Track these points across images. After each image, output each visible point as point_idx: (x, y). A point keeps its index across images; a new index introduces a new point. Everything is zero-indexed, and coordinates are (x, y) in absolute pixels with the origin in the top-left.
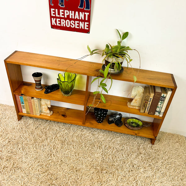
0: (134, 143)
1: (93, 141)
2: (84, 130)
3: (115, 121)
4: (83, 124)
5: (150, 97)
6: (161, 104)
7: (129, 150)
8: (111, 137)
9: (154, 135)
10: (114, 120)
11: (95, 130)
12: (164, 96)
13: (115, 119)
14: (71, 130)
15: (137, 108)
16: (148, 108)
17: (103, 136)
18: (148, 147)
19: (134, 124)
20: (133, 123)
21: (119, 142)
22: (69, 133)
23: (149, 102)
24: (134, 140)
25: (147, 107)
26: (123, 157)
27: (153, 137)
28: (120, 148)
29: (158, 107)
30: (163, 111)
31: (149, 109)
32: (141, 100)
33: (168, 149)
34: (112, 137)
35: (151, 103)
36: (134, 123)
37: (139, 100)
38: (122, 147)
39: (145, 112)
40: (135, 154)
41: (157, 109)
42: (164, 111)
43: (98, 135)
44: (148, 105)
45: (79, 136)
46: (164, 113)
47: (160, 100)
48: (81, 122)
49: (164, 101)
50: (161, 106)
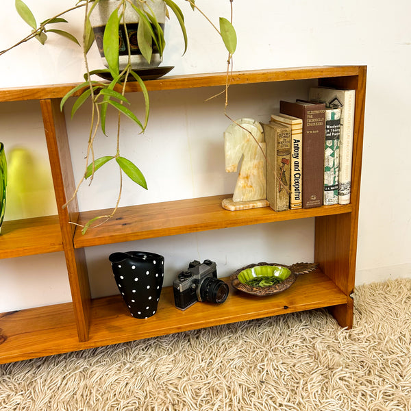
0: (290, 344)
1: (141, 395)
2: (94, 368)
3: (199, 291)
4: (81, 341)
5: (294, 137)
6: (332, 155)
7: (288, 373)
8: (203, 355)
9: (341, 292)
10: (197, 287)
11: (135, 357)
12: (336, 118)
13: (196, 282)
14: (39, 387)
15: (260, 204)
16: (297, 186)
17: (175, 361)
18: (341, 339)
19: (263, 282)
20: (257, 280)
21: (238, 362)
22: (29, 403)
23: (294, 160)
24: (283, 337)
25: (293, 183)
26: (281, 405)
27: (342, 296)
28: (251, 379)
29: (329, 169)
30: (345, 178)
31: (300, 189)
32: (262, 170)
33: (400, 324)
34: (206, 355)
35: (300, 160)
36: (261, 279)
37: (255, 172)
38: (257, 374)
39: (290, 207)
40: (316, 377)
41: (326, 177)
42: (349, 180)
43: (152, 369)
44: (293, 172)
45: (78, 396)
46: (352, 183)
47: (328, 138)
48: (71, 336)
49: (338, 138)
50: (336, 162)
